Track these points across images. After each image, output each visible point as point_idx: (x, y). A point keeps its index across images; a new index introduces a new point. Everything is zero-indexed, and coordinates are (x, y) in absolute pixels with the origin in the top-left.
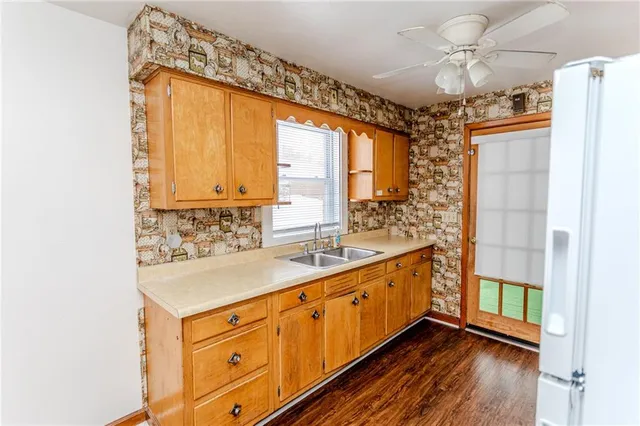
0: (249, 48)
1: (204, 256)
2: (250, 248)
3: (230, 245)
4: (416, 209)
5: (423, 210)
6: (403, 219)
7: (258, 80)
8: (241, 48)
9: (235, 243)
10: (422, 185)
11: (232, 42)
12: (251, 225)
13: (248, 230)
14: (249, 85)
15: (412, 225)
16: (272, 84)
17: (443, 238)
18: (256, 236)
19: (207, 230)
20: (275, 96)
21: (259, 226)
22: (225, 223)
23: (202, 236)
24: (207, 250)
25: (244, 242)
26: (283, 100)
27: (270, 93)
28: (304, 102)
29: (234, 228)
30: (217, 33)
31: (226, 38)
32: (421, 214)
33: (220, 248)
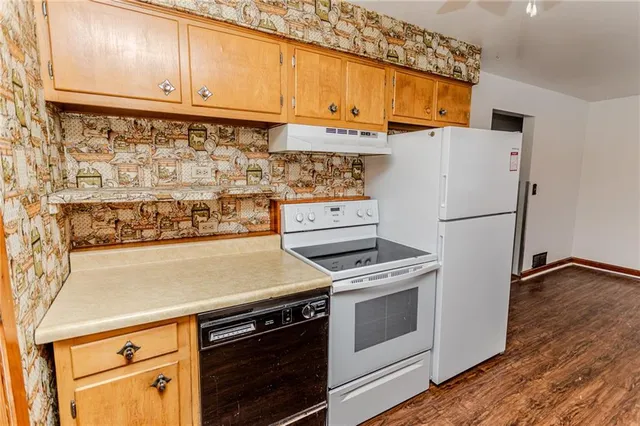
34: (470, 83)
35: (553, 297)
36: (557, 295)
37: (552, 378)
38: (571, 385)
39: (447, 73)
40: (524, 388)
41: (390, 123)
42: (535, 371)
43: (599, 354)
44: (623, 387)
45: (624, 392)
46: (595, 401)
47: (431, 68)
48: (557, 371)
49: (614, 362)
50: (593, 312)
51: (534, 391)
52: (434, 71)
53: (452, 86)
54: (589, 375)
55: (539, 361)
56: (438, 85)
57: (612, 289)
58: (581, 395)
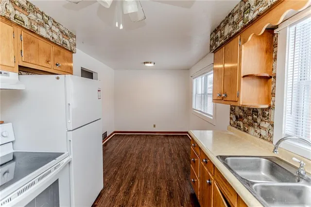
34: (72, 52)
35: (113, 150)
36: (114, 149)
37: (123, 189)
38: (130, 188)
39: (60, 43)
40: (115, 201)
41: (20, 66)
42: (117, 190)
43: (133, 169)
44: (143, 179)
45: (144, 180)
46: (138, 190)
47: (49, 37)
48: (124, 185)
49: (138, 170)
50: (126, 152)
51: (119, 200)
52: (51, 39)
53: (62, 51)
54: (133, 179)
55: (117, 183)
56: (54, 49)
57: (129, 141)
58: (134, 191)
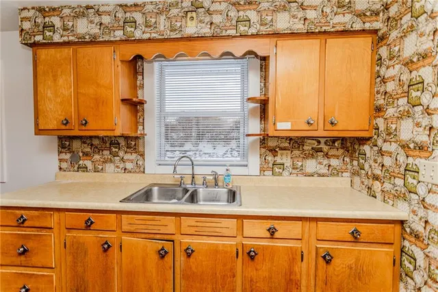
0: (88, 8)
1: (98, 171)
2: (135, 172)
3: (118, 167)
4: (381, 152)
5: (390, 154)
6: (367, 167)
7: (95, 30)
8: (82, 10)
9: (122, 165)
10: (391, 111)
11: (74, 8)
12: (136, 152)
13: (134, 156)
14: (87, 37)
15: (376, 178)
16: (110, 29)
17: (421, 212)
18: (140, 163)
19: (101, 153)
20: (112, 39)
21: (142, 155)
22: (114, 150)
23: (97, 157)
24: (101, 167)
25: (129, 166)
26: (121, 41)
27: (106, 38)
28: (146, 36)
29: (121, 154)
30: (62, 7)
31: (70, 7)
32: (388, 161)
33: (110, 167)
